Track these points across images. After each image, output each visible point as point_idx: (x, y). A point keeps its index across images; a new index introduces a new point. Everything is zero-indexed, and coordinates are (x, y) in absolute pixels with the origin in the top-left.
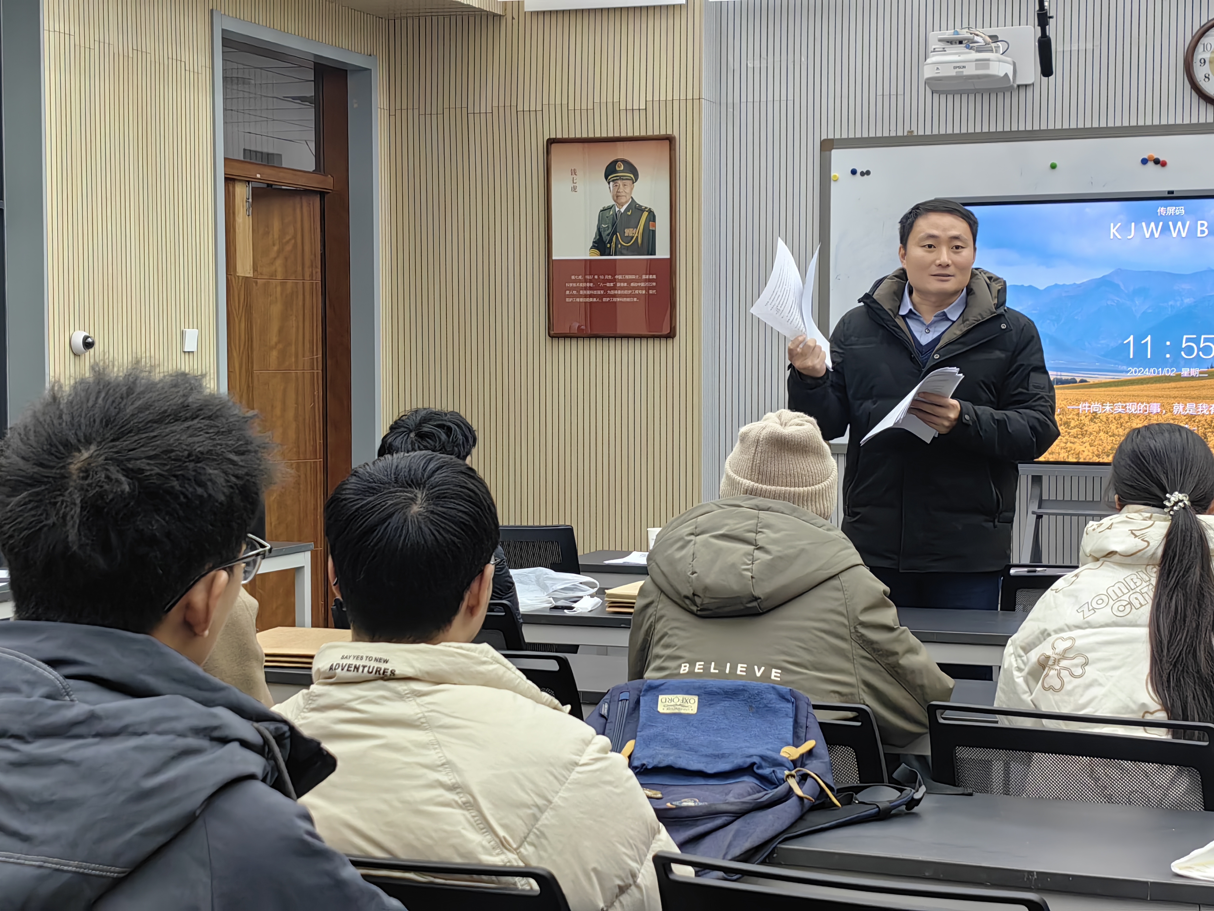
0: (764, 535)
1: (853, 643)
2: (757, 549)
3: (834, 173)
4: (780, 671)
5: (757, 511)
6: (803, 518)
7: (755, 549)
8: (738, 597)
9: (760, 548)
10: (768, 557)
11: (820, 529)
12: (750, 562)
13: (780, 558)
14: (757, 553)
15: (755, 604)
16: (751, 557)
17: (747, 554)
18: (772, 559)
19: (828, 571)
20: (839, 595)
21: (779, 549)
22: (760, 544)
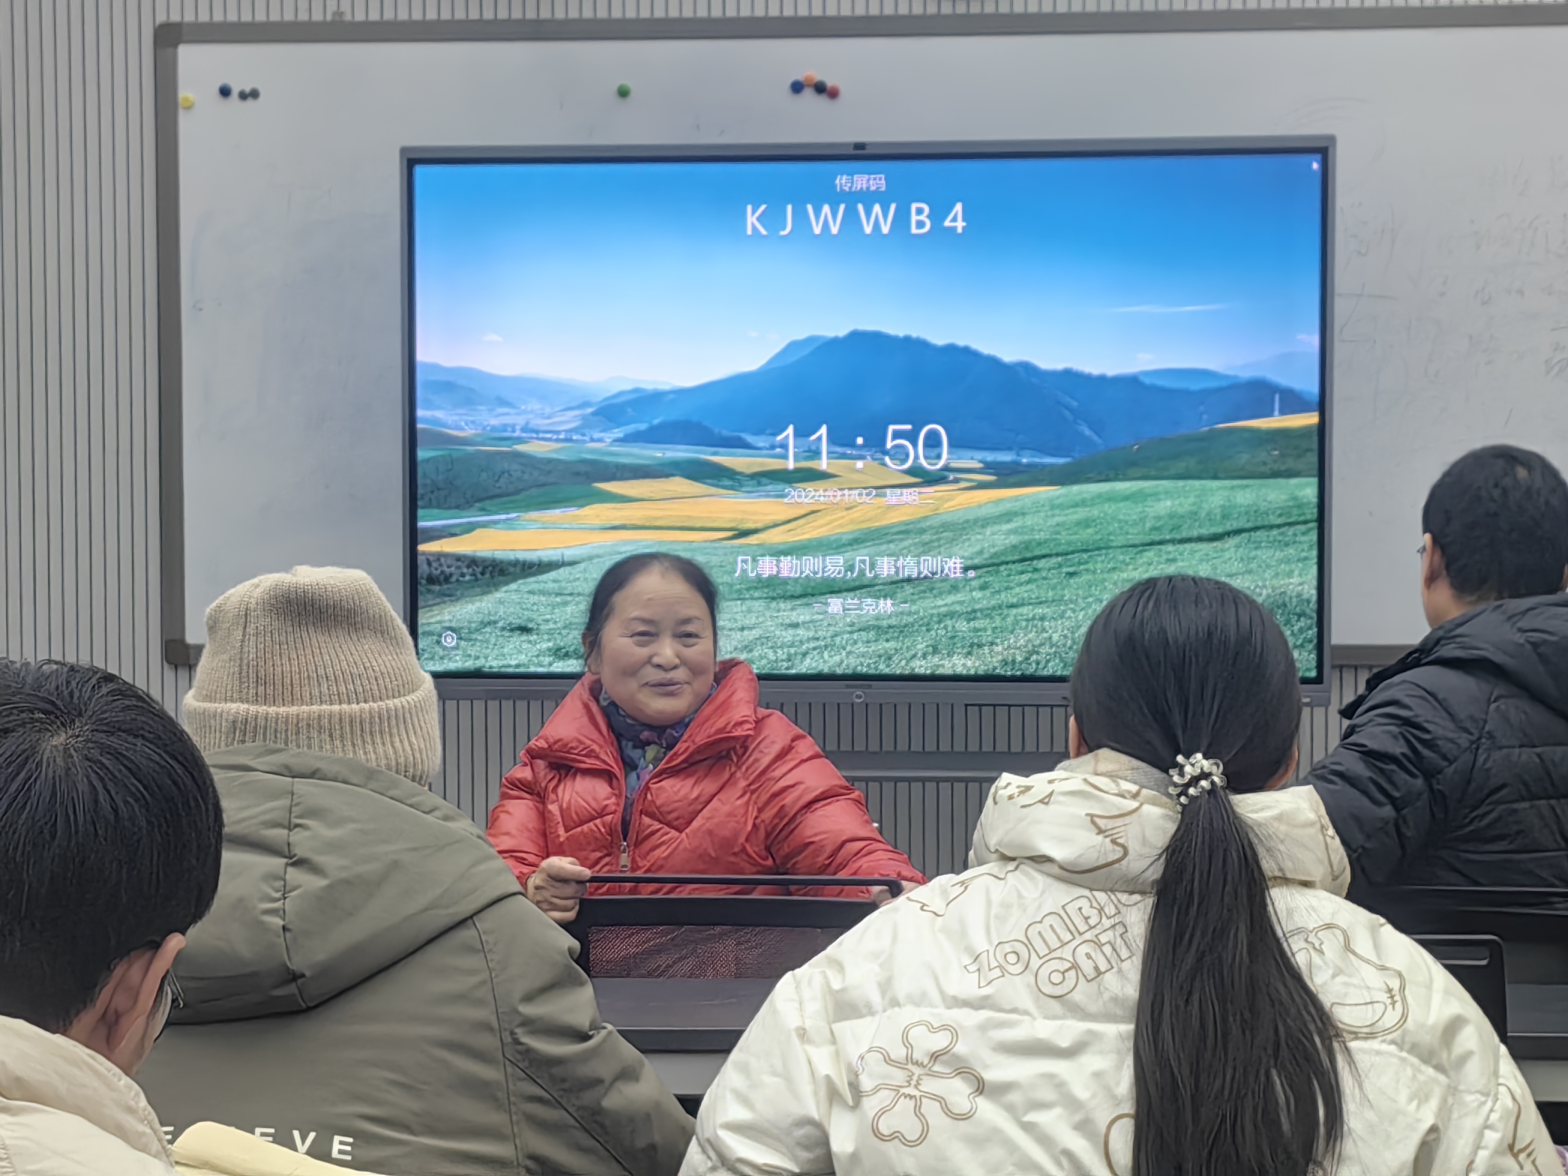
0: (307, 833)
1: (509, 1069)
2: (294, 864)
3: (185, 93)
4: (351, 1140)
5: (290, 779)
6: (391, 793)
7: (287, 865)
8: (254, 975)
9: (299, 863)
10: (320, 882)
11: (429, 817)
12: (278, 895)
13: (347, 882)
14: (294, 875)
15: (292, 989)
16: (279, 884)
17: (271, 877)
18: (330, 887)
19: (452, 910)
20: (474, 961)
21: (344, 862)
22: (300, 852)
